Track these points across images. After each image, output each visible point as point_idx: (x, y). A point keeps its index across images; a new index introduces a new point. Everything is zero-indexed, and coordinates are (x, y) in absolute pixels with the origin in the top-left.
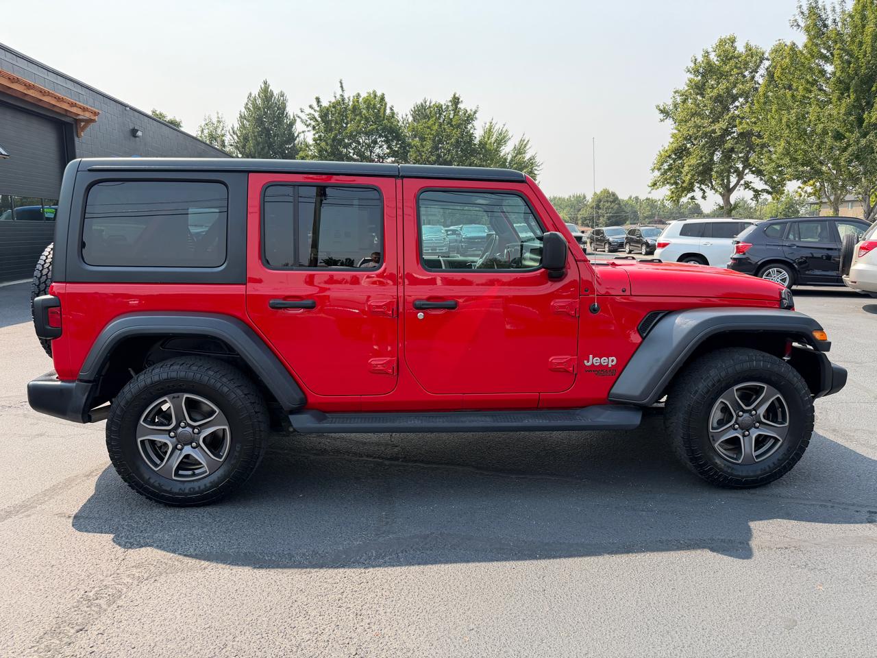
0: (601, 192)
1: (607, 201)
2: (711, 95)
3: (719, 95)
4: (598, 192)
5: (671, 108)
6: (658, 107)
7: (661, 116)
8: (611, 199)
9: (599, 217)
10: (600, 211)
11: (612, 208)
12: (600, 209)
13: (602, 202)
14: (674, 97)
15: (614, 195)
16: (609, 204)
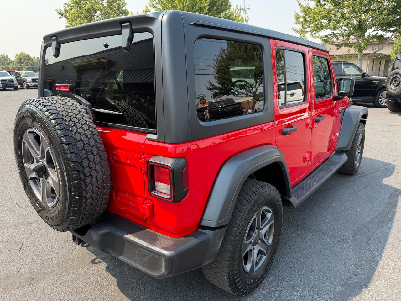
0: (21, 54)
1: (25, 59)
2: (85, 8)
3: (89, 9)
4: (19, 54)
5: (64, 12)
6: (56, 10)
7: (59, 16)
8: (27, 58)
9: (22, 67)
10: (22, 64)
11: (29, 63)
12: (22, 63)
13: (22, 60)
14: (64, 6)
15: (28, 56)
16: (27, 61)
